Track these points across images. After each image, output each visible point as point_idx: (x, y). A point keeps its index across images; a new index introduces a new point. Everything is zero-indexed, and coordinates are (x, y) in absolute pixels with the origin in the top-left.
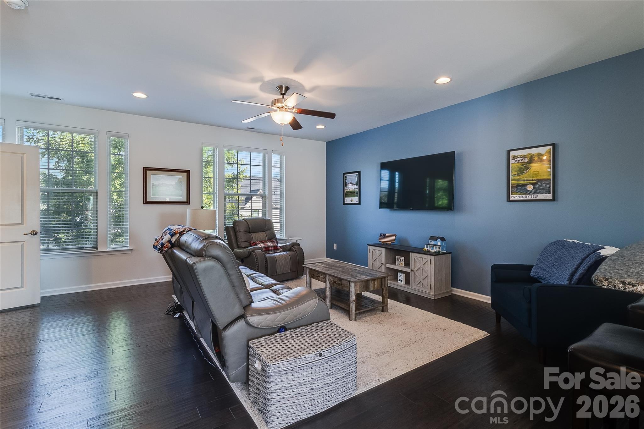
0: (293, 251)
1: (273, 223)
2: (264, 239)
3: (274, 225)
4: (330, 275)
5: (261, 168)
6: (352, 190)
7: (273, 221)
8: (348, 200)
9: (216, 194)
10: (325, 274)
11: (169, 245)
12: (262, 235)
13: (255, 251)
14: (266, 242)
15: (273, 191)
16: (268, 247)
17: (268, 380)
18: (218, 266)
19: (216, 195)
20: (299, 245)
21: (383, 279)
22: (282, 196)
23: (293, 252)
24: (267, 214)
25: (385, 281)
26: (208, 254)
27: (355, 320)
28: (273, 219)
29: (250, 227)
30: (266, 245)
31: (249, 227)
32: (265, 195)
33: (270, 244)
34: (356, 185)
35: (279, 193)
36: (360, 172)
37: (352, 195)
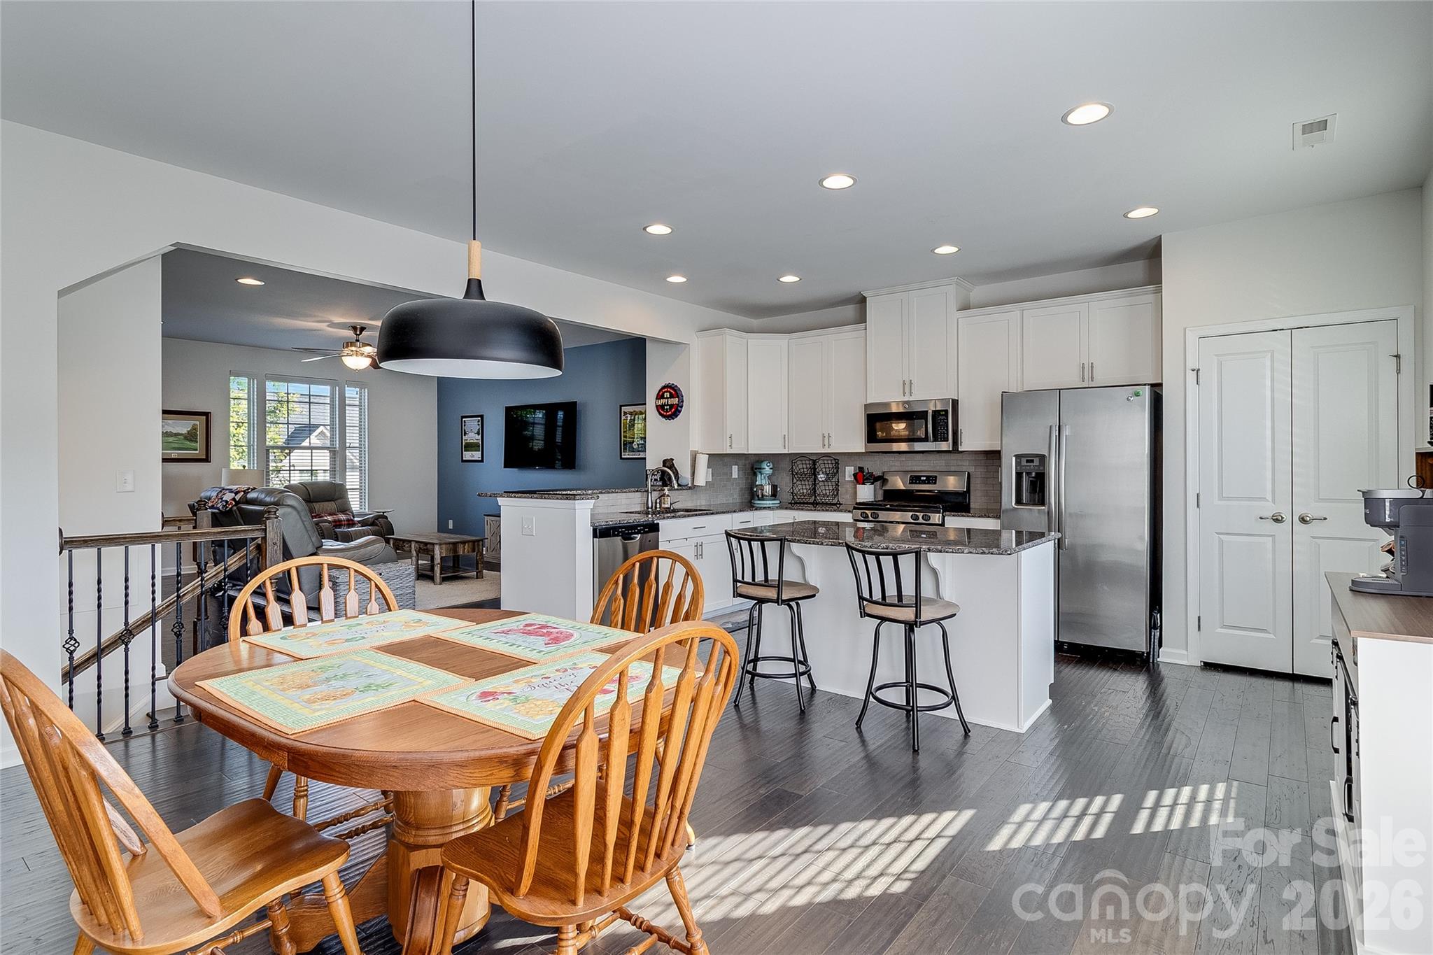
0: (377, 525)
1: (347, 489)
2: (333, 511)
3: (349, 493)
4: (417, 542)
5: (328, 407)
6: (472, 441)
7: (348, 487)
8: (468, 455)
9: (253, 447)
10: (410, 541)
11: (234, 503)
12: (331, 506)
13: (320, 524)
14: (336, 515)
15: (347, 441)
16: (340, 521)
17: (338, 588)
18: (295, 513)
19: (253, 449)
20: (386, 518)
21: (476, 543)
22: (363, 449)
23: (377, 527)
24: (337, 476)
25: (478, 545)
26: (285, 503)
27: (440, 584)
28: (347, 483)
29: (311, 493)
30: (336, 517)
31: (309, 495)
32: (335, 448)
33: (342, 517)
34: (478, 434)
35: (358, 445)
36: (482, 417)
37: (473, 448)
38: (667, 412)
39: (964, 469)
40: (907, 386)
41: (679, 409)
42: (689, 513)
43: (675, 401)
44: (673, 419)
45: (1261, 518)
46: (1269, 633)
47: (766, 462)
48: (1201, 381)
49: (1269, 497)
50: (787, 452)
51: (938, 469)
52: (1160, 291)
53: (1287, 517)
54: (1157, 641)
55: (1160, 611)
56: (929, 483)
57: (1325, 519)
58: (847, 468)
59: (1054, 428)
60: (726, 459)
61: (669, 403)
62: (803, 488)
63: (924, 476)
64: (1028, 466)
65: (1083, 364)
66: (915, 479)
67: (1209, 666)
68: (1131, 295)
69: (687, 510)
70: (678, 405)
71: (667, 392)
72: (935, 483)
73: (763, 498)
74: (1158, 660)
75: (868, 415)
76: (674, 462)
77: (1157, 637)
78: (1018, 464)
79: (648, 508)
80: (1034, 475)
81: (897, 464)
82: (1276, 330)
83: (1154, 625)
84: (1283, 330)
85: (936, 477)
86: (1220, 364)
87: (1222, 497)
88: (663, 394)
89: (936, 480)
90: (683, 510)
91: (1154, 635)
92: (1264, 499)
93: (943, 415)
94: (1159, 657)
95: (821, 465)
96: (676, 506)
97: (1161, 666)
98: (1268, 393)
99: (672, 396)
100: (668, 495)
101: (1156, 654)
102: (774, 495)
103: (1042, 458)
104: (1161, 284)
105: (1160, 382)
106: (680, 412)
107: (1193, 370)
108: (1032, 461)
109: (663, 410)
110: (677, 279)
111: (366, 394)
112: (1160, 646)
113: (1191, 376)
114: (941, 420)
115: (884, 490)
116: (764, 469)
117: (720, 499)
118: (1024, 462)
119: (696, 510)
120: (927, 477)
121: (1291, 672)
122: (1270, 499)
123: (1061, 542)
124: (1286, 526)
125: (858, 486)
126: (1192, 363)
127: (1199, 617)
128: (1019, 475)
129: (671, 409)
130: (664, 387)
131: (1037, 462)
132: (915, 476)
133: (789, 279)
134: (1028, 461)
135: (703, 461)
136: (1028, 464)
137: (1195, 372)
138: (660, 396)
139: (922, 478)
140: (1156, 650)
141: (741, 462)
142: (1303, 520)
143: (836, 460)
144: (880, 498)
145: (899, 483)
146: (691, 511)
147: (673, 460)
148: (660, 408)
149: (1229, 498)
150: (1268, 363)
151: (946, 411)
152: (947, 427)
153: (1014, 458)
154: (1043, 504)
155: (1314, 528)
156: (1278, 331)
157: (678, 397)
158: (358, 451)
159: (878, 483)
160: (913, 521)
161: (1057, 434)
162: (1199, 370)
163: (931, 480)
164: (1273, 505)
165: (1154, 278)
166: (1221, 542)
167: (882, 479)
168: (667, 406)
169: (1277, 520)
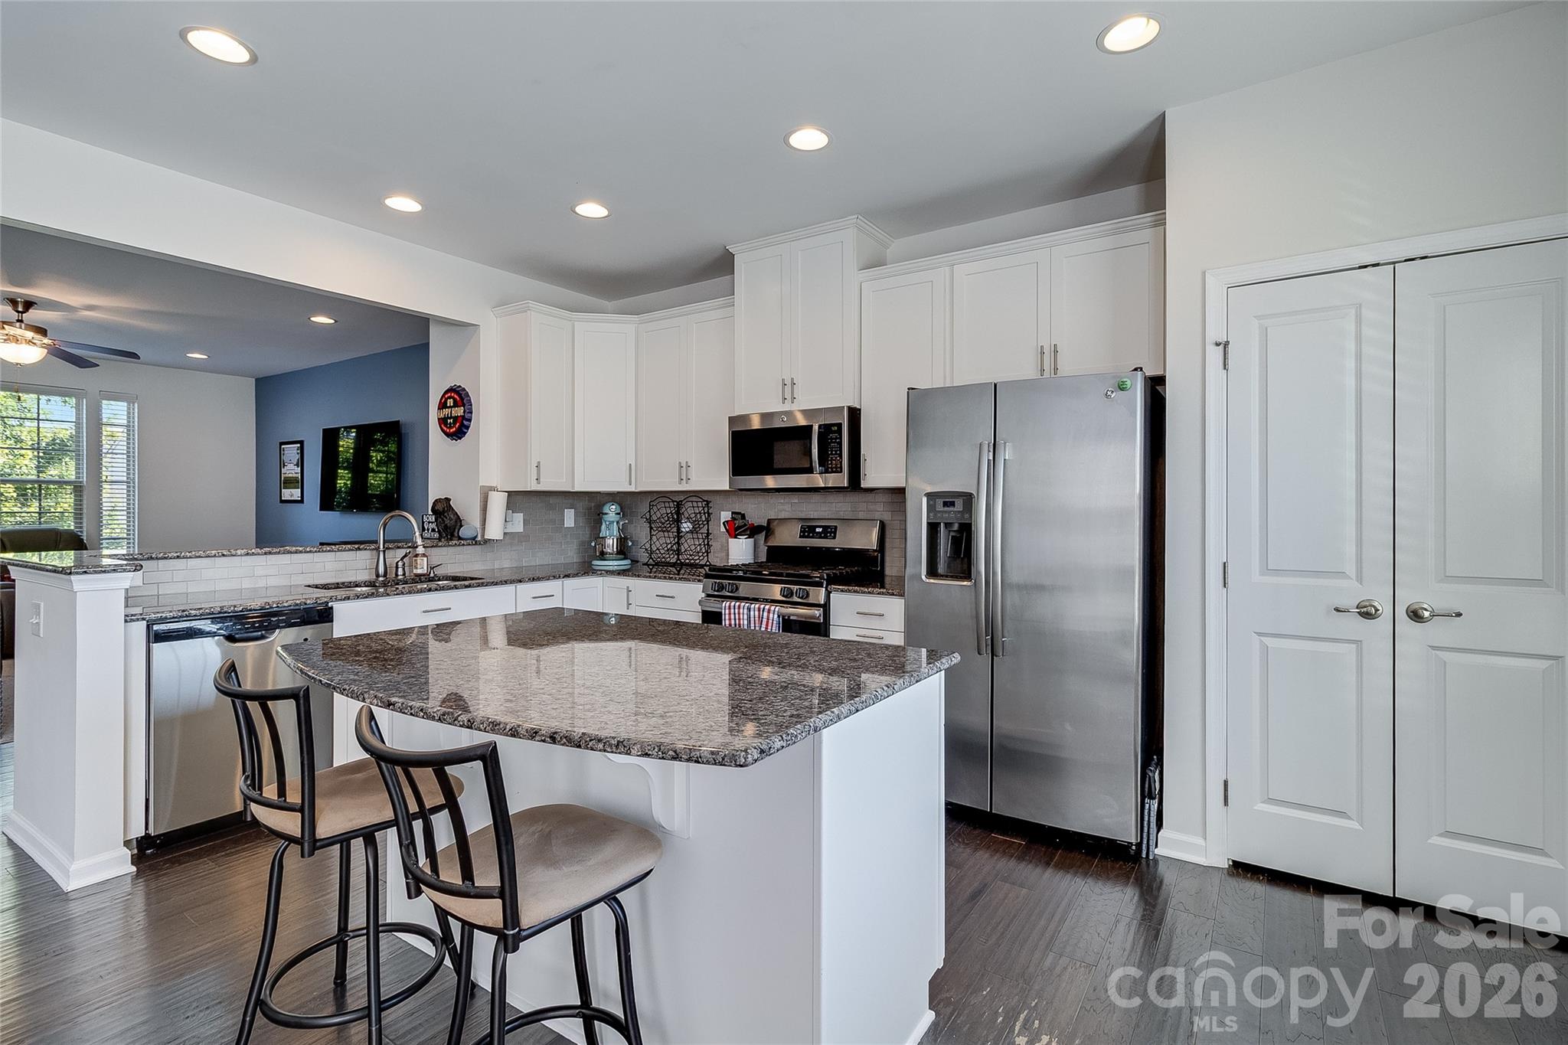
6: (291, 475)
8: (287, 494)
15: (105, 473)
22: (132, 484)
32: (81, 483)
34: (297, 465)
35: (125, 479)
36: (301, 443)
37: (292, 485)
38: (450, 428)
39: (877, 516)
40: (788, 387)
41: (466, 423)
42: (457, 583)
43: (459, 411)
44: (460, 438)
45: (1337, 610)
46: (1349, 818)
47: (608, 505)
48: (1230, 362)
49: (1351, 569)
50: (633, 490)
51: (842, 515)
52: (1161, 222)
53: (1386, 610)
54: (1153, 820)
55: (1160, 764)
56: (826, 537)
57: (1459, 615)
58: (722, 513)
59: (985, 448)
60: (552, 500)
61: (453, 415)
62: (662, 542)
63: (819, 527)
64: (946, 512)
65: (1042, 347)
66: (808, 531)
67: (1242, 869)
68: (1116, 232)
69: (455, 579)
70: (463, 417)
71: (450, 398)
72: (834, 538)
73: (603, 556)
74: (1157, 851)
75: (732, 432)
76: (451, 503)
77: (1154, 814)
78: (931, 509)
79: (378, 576)
80: (956, 527)
81: (788, 507)
82: (1366, 267)
83: (1150, 791)
84: (1377, 265)
85: (836, 527)
86: (1264, 333)
87: (1266, 570)
88: (446, 402)
89: (835, 533)
90: (447, 578)
91: (1150, 809)
92: (1341, 574)
93: (835, 432)
94: (1156, 846)
95: (689, 510)
96: (439, 572)
97: (1160, 862)
98: (1351, 382)
99: (456, 405)
100: (424, 555)
101: (1152, 843)
102: (623, 551)
103: (968, 499)
104: (1165, 209)
105: (1160, 373)
106: (468, 428)
107: (1218, 344)
108: (953, 504)
109: (446, 426)
110: (403, 204)
111: (136, 410)
112: (1160, 825)
113: (1214, 355)
114: (831, 439)
115: (768, 546)
116: (606, 514)
117: (542, 558)
118: (940, 507)
119: (465, 579)
120: (825, 528)
121: (1392, 896)
122: (1353, 575)
123: (995, 642)
124: (1383, 624)
125: (730, 540)
126: (1215, 333)
127: (1226, 783)
128: (933, 528)
129: (455, 423)
130: (446, 392)
131: (959, 505)
132: (809, 527)
133: (591, 210)
134: (945, 504)
135: (498, 503)
136: (946, 509)
137: (1222, 346)
138: (442, 406)
139: (818, 530)
140: (1153, 837)
141: (582, 505)
142: (1415, 615)
143: (705, 499)
144: (763, 558)
145: (789, 536)
146: (458, 580)
147: (450, 500)
148: (442, 421)
149: (1277, 572)
150: (1351, 327)
151: (840, 425)
152: (841, 451)
153: (925, 500)
154: (968, 577)
155: (1436, 632)
156: (1369, 269)
157: (464, 405)
158: (125, 487)
159: (761, 537)
160: (784, 599)
161: (991, 458)
162: (1227, 344)
163: (829, 532)
164: (1361, 586)
165: (1154, 201)
166: (1265, 650)
167: (766, 530)
168: (450, 418)
169: (1367, 613)
